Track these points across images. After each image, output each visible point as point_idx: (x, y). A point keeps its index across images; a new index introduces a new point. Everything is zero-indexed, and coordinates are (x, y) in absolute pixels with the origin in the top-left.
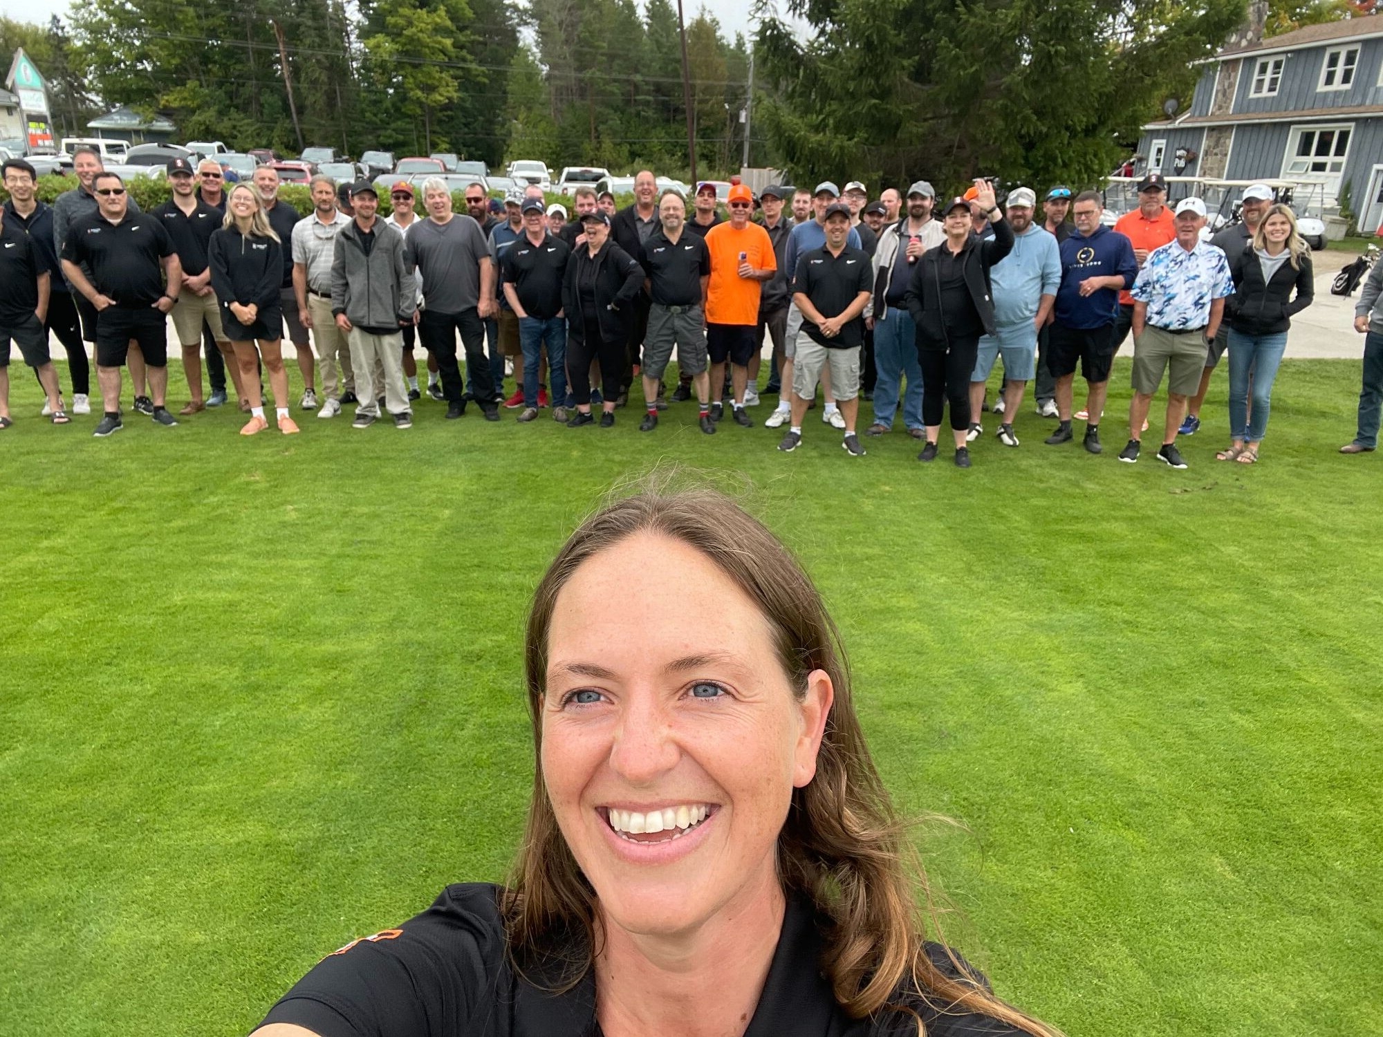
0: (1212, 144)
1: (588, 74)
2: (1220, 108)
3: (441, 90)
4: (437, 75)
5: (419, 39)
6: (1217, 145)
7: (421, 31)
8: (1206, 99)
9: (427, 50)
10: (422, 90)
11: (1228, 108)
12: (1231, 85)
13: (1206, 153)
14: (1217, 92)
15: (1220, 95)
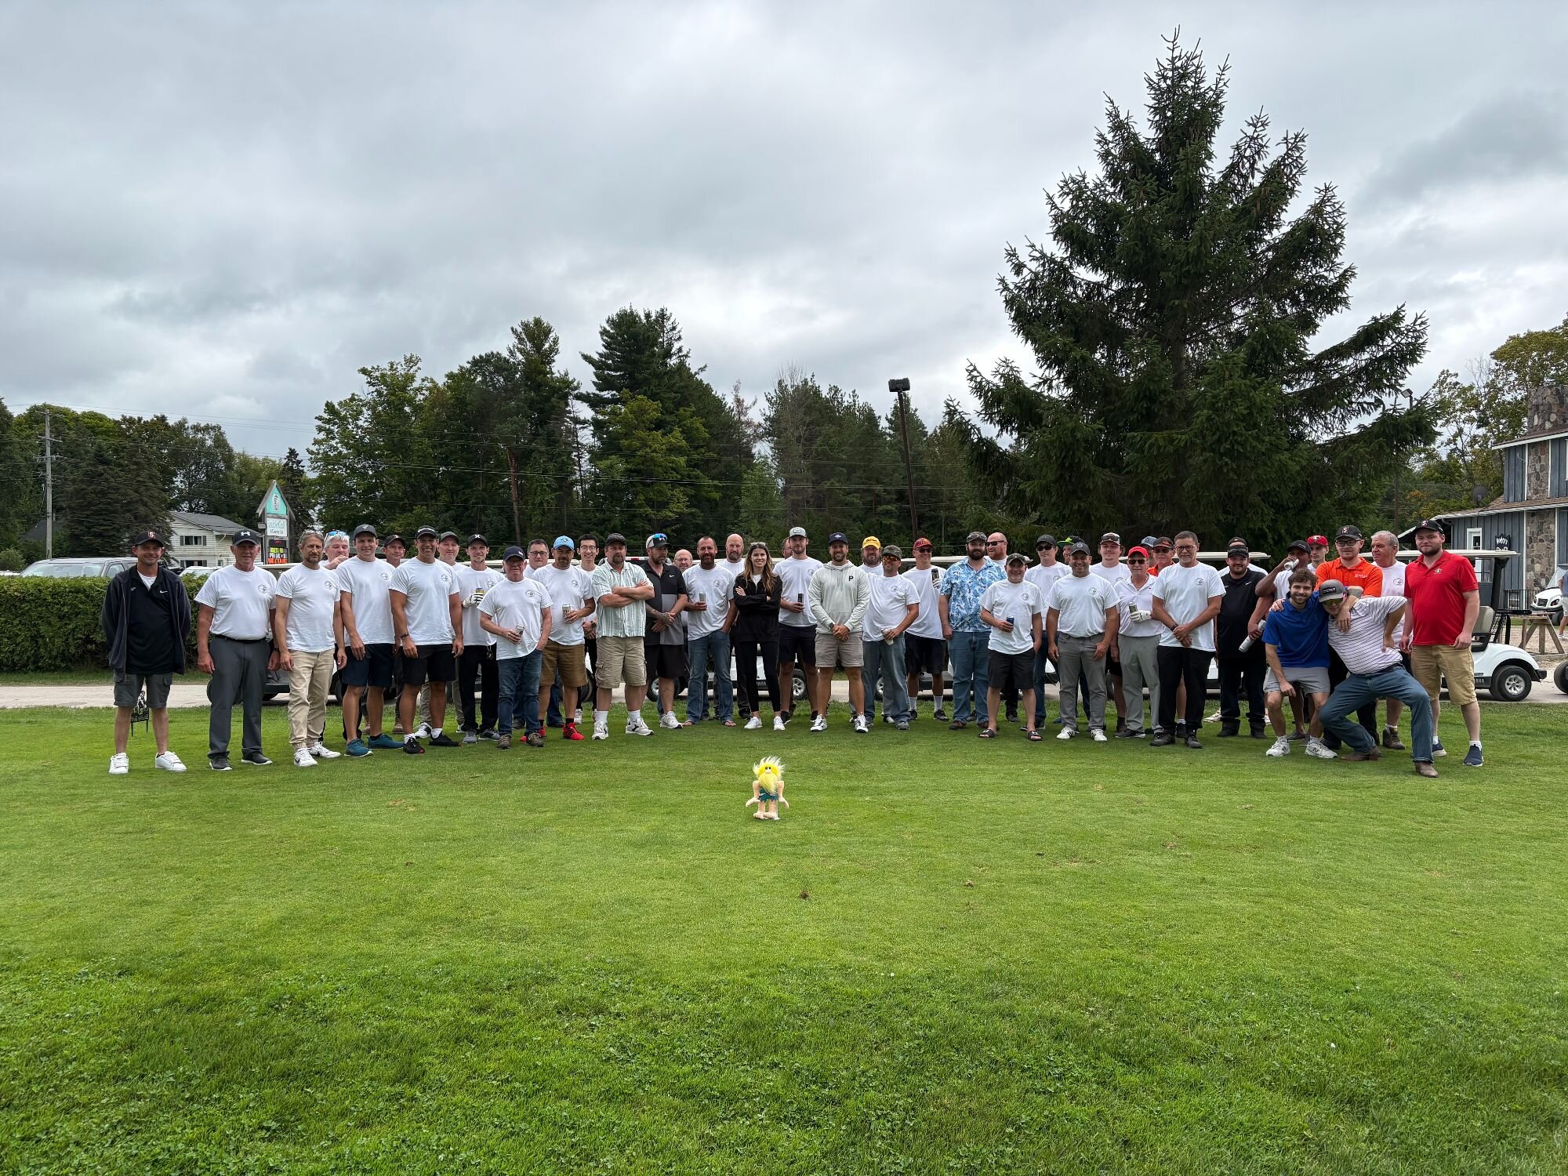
0: (1535, 530)
1: (826, 485)
2: (1536, 492)
3: (671, 506)
4: (669, 493)
5: (652, 459)
6: (1540, 531)
7: (655, 451)
8: (1519, 484)
9: (660, 469)
10: (652, 507)
11: (1544, 491)
12: (1544, 468)
13: (1530, 540)
14: (1529, 476)
15: (1533, 479)
